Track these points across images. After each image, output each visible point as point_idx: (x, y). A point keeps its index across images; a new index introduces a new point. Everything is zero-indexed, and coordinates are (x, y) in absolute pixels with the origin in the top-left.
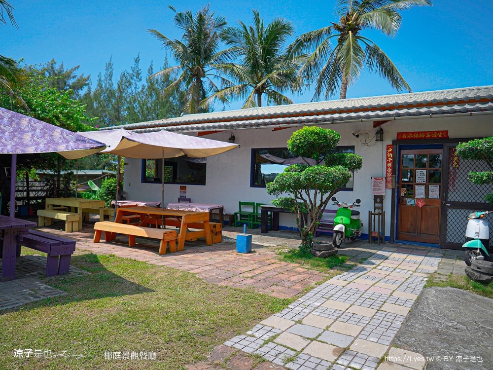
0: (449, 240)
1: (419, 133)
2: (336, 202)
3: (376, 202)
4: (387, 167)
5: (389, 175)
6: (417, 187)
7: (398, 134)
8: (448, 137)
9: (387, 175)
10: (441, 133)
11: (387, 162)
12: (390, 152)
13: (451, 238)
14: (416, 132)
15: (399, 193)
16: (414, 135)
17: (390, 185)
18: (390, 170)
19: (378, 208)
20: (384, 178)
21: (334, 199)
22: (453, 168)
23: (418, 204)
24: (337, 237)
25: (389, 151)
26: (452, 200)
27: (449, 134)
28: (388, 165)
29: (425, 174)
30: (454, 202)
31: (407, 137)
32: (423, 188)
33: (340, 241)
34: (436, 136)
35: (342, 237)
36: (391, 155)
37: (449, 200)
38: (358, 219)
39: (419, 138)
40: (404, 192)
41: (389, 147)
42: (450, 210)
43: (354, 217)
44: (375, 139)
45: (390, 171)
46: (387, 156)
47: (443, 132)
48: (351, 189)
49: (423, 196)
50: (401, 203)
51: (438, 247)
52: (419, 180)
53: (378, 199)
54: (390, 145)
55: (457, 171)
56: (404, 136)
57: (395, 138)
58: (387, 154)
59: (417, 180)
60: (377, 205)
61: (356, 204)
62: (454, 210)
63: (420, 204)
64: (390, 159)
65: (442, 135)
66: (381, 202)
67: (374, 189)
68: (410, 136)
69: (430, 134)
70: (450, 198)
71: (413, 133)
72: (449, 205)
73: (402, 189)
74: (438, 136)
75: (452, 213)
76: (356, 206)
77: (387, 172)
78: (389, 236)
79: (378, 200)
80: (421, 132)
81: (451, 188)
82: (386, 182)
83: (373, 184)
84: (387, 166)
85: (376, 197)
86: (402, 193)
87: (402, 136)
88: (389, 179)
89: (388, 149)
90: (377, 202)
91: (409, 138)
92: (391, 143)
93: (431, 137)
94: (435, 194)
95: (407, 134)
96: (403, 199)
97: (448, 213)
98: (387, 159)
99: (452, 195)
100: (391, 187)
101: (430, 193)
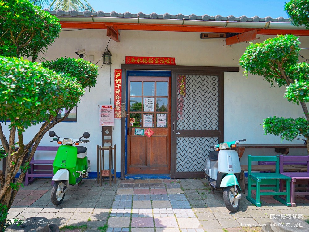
0: (179, 170)
1: (148, 58)
2: (55, 137)
3: (104, 134)
4: (116, 95)
5: (118, 103)
6: (145, 116)
7: (127, 58)
8: (175, 64)
9: (115, 103)
10: (169, 60)
11: (116, 89)
12: (118, 78)
13: (181, 167)
14: (145, 57)
15: (127, 122)
16: (143, 60)
17: (119, 115)
18: (118, 97)
19: (107, 141)
20: (113, 107)
21: (52, 134)
22: (181, 96)
23: (147, 134)
24: (58, 190)
25: (117, 76)
26: (181, 129)
27: (176, 61)
28: (117, 92)
29: (153, 102)
30: (183, 130)
31: (136, 62)
32: (151, 116)
33: (63, 194)
34: (164, 63)
35: (65, 188)
36: (119, 80)
37: (178, 129)
38: (86, 157)
39: (148, 63)
40: (132, 121)
41: (117, 71)
42: (179, 139)
43: (81, 156)
44: (102, 61)
45: (119, 99)
46: (115, 82)
47: (170, 58)
48: (75, 121)
49: (151, 125)
50: (130, 134)
51: (168, 178)
52: (147, 109)
53: (107, 130)
54: (118, 70)
55: (185, 99)
56: (133, 61)
57: (124, 62)
58: (115, 79)
59: (145, 109)
60: (106, 138)
61: (84, 139)
62: (183, 139)
63: (149, 133)
64: (118, 85)
65: (170, 61)
66: (111, 134)
67: (103, 120)
68: (139, 61)
69: (159, 60)
70: (179, 126)
71: (142, 58)
72: (178, 133)
73: (131, 118)
74: (166, 63)
75: (181, 142)
76: (84, 141)
77: (116, 100)
78: (120, 171)
79: (107, 132)
80: (150, 57)
81: (179, 116)
82: (115, 111)
83: (100, 113)
84: (115, 93)
85: (104, 129)
86: (131, 123)
87: (131, 60)
88: (118, 108)
89: (116, 74)
90: (106, 135)
91: (138, 63)
92: (119, 68)
93: (159, 63)
94: (163, 123)
95: (136, 58)
96: (132, 129)
97: (177, 142)
98: (116, 84)
99: (181, 124)
100: (120, 117)
101: (158, 122)
